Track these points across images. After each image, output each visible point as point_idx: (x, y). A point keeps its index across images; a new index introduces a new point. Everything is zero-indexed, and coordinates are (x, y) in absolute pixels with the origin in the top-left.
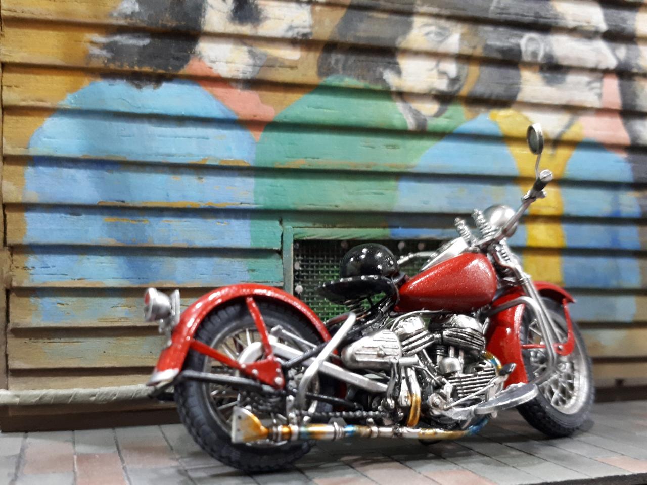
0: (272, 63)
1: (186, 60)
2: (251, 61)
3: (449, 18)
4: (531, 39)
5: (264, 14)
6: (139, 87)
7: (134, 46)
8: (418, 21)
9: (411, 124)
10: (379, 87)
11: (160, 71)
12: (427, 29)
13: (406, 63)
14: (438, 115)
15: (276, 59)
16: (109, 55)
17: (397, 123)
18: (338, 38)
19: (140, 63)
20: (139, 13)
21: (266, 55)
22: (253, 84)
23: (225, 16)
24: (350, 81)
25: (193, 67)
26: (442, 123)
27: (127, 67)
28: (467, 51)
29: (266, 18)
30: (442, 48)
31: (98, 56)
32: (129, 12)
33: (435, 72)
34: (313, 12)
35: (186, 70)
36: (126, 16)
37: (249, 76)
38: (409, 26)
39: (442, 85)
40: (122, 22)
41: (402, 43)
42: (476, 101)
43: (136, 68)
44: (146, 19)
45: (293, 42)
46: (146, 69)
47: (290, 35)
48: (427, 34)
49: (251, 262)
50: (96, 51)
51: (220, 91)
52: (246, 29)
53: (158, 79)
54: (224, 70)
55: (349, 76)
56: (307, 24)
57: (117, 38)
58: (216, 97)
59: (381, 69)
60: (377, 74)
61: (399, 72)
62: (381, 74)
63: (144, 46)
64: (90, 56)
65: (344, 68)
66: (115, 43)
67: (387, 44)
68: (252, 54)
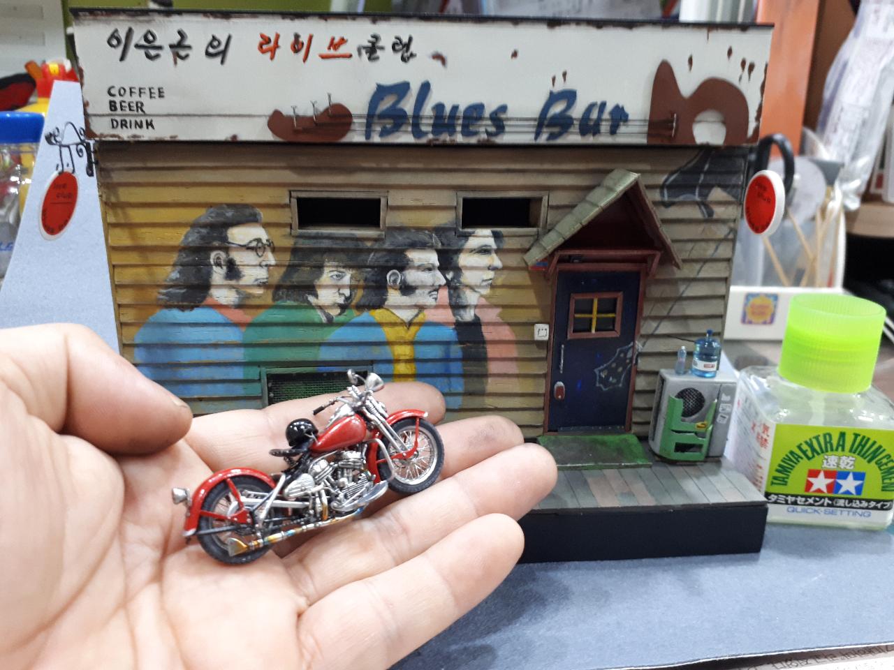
0: (249, 296)
1: (204, 298)
2: (237, 296)
3: (344, 267)
4: (394, 274)
5: (243, 273)
6: (183, 311)
7: (179, 293)
8: (326, 270)
9: (324, 319)
10: (306, 304)
11: (192, 304)
12: (332, 274)
13: (321, 292)
14: (340, 314)
15: (250, 294)
16: (167, 298)
17: (317, 320)
18: (281, 283)
19: (182, 301)
20: (180, 278)
21: (244, 292)
22: (239, 306)
23: (222, 276)
24: (289, 303)
25: (208, 301)
26: (342, 318)
27: (176, 303)
28: (354, 283)
29: (244, 276)
30: (340, 283)
31: (162, 299)
32: (174, 278)
33: (337, 294)
34: (268, 270)
35: (204, 303)
36: (173, 280)
37: (236, 303)
38: (321, 273)
39: (341, 300)
40: (171, 283)
41: (317, 282)
42: (360, 307)
43: (180, 303)
44: (182, 280)
45: (259, 286)
46: (185, 303)
47: (256, 283)
48: (332, 276)
49: (245, 385)
50: (161, 297)
51: (223, 311)
52: (233, 282)
53: (192, 308)
54: (223, 301)
55: (289, 300)
56: (265, 277)
57: (170, 290)
58: (221, 313)
59: (307, 295)
60: (305, 297)
61: (317, 296)
62: (307, 298)
63: (184, 293)
64: (159, 299)
65: (287, 296)
66: (169, 292)
67: (309, 284)
68: (238, 292)
